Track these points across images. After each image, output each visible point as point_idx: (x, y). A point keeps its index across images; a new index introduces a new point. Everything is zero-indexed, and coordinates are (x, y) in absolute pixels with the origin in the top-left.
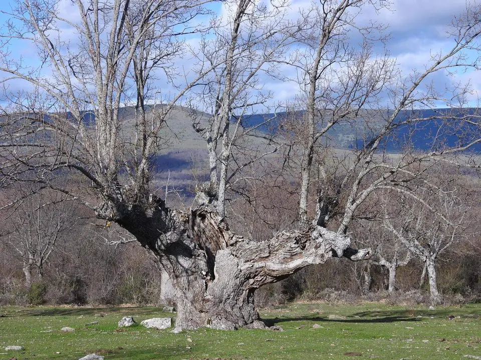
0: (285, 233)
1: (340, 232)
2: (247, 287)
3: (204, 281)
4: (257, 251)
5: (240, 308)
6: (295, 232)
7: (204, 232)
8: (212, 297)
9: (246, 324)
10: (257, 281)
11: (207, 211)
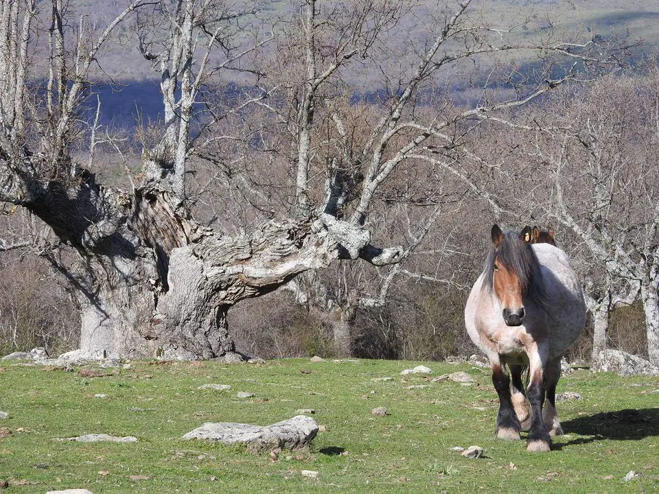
0: (273, 223)
1: (355, 223)
2: (217, 303)
3: (153, 294)
4: (233, 250)
5: (205, 333)
6: (288, 222)
7: (154, 222)
8: (164, 316)
9: (214, 356)
10: (231, 293)
11: (158, 190)
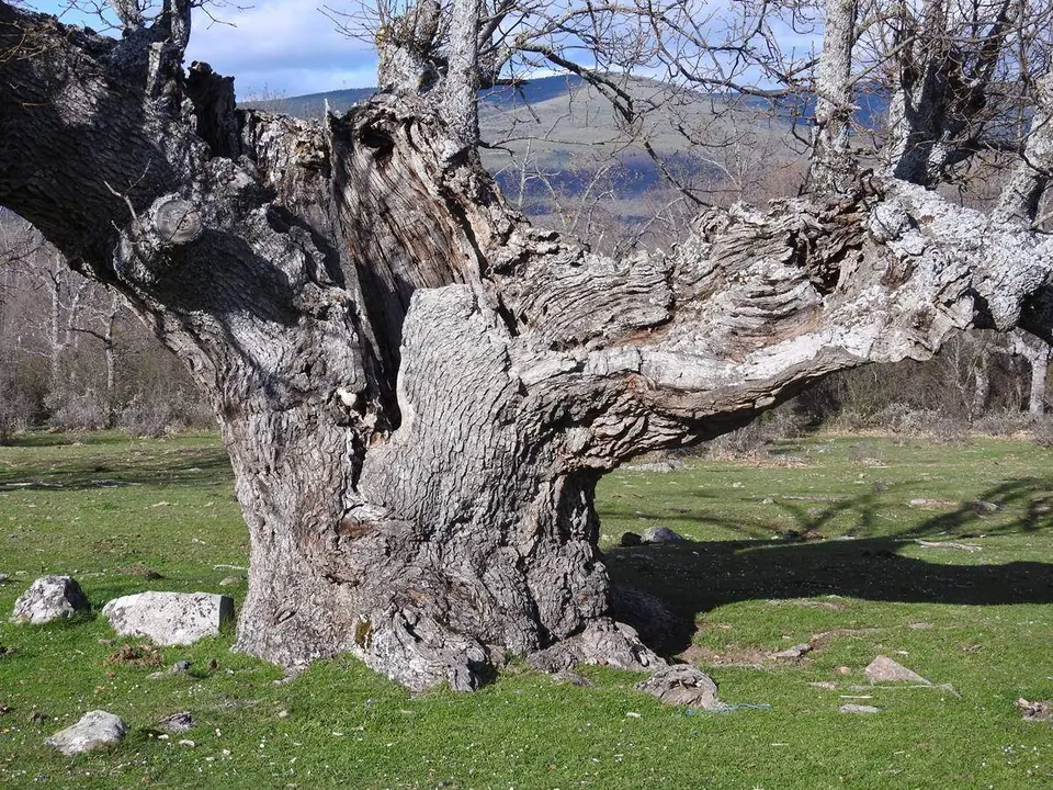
0: (741, 212)
2: (558, 466)
3: (349, 435)
4: (616, 299)
5: (522, 559)
6: (787, 210)
7: (385, 213)
8: (382, 512)
9: (544, 641)
10: (604, 437)
11: (392, 117)
